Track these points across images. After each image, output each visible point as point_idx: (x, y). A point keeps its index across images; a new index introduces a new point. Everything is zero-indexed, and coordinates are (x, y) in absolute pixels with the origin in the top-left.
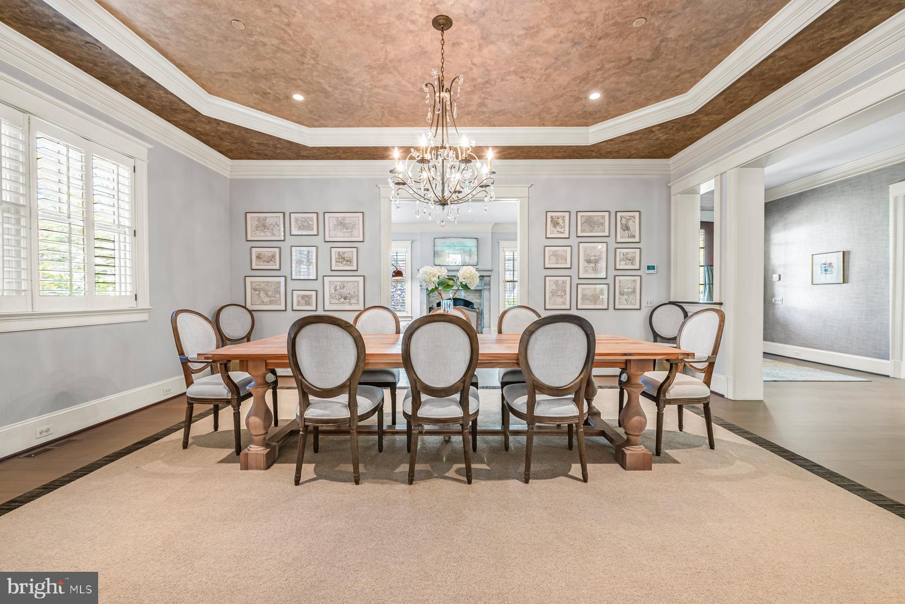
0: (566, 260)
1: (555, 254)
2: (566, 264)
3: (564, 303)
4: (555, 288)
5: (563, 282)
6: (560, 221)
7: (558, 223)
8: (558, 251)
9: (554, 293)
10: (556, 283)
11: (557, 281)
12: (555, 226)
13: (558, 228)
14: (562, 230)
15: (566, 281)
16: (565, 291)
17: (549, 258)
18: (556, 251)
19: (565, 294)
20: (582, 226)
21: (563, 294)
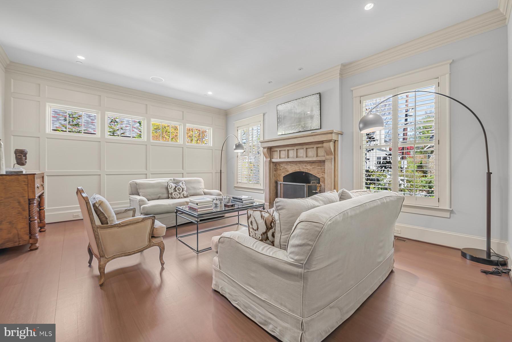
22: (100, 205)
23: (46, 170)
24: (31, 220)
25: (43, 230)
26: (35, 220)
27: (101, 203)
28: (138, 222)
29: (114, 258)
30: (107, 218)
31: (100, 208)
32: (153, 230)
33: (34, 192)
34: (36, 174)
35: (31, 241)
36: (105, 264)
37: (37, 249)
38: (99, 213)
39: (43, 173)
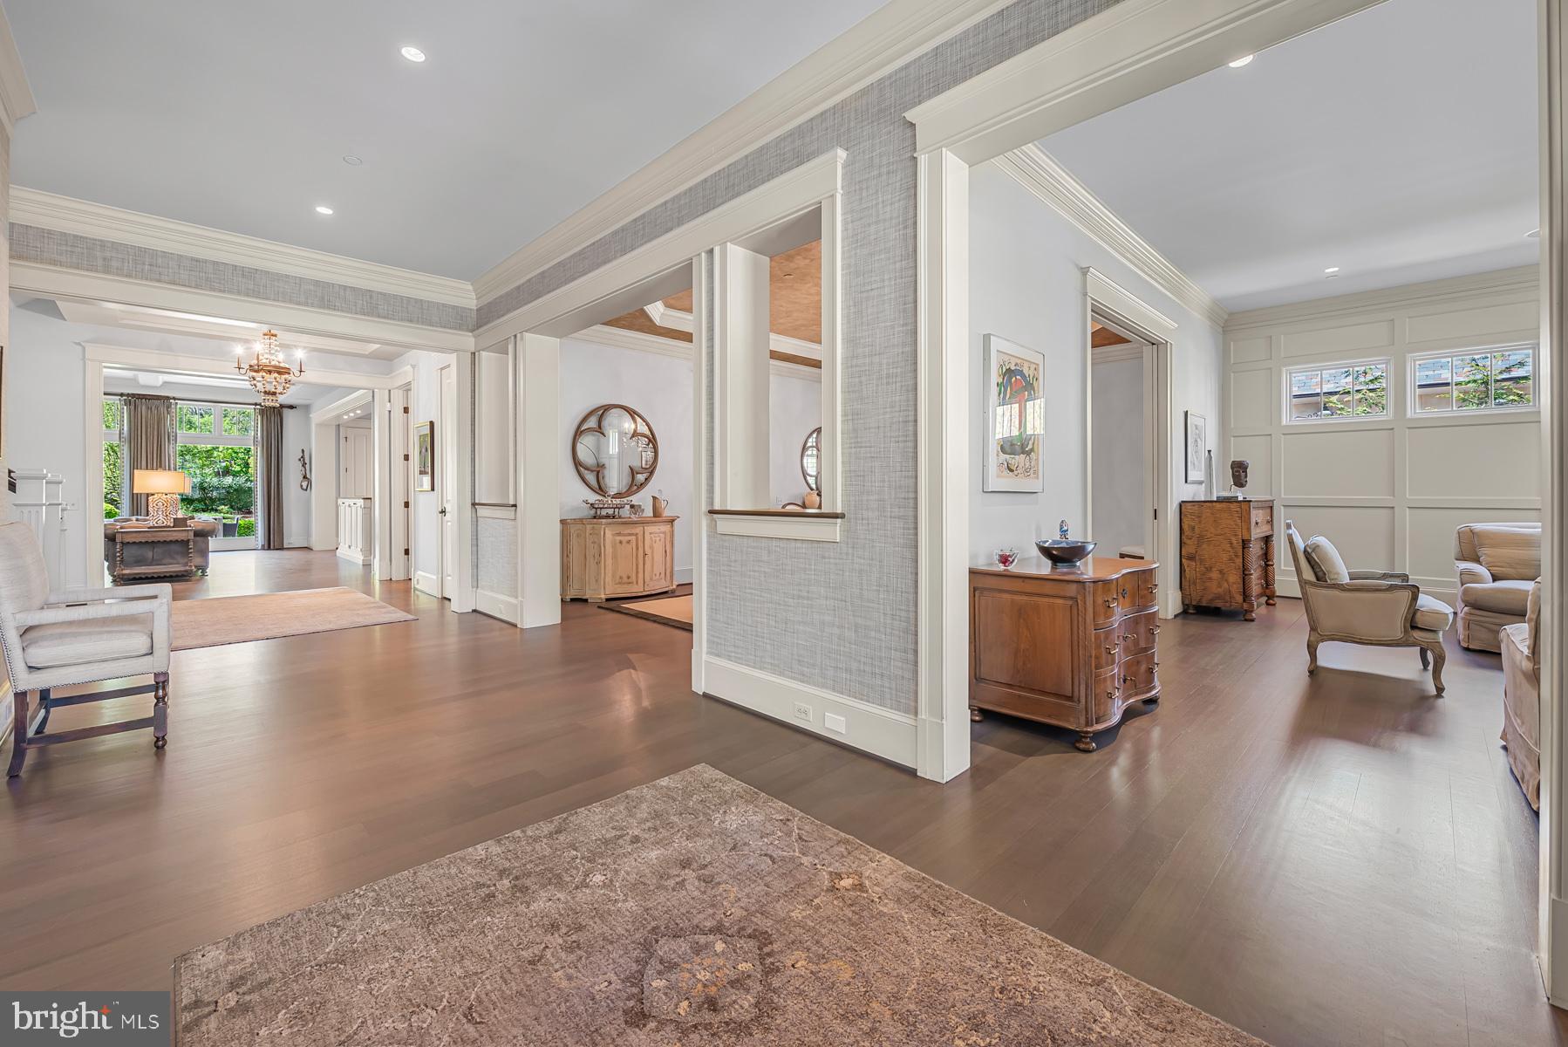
22: (1313, 550)
23: (1282, 496)
24: (1247, 572)
25: (1271, 602)
26: (1252, 574)
27: (1316, 547)
28: (1380, 590)
29: (1333, 640)
30: (1325, 574)
31: (1314, 555)
32: (1414, 614)
33: (1249, 529)
34: (1251, 501)
35: (1245, 606)
36: (1318, 643)
37: (1252, 620)
38: (1313, 563)
39: (1272, 501)
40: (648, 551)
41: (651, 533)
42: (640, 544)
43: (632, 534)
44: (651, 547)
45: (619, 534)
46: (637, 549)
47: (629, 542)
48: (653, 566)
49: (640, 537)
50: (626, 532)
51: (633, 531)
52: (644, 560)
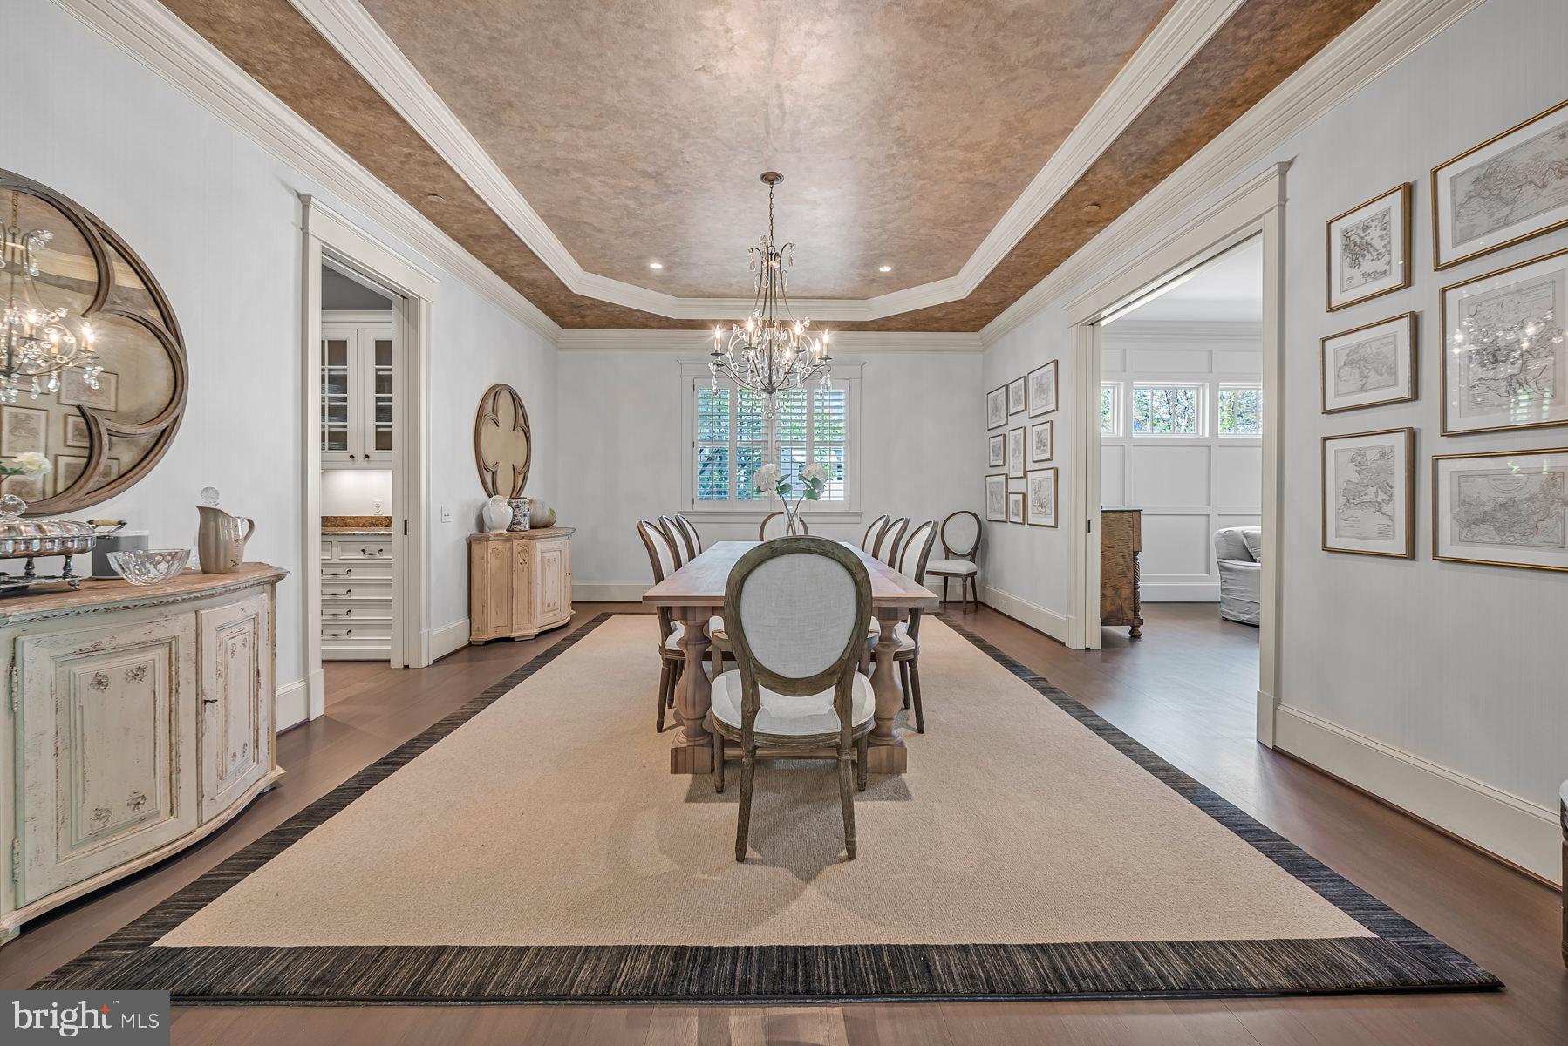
0: (1393, 370)
1: (1357, 360)
2: (1396, 384)
3: (1386, 534)
4: (1355, 478)
5: (1383, 456)
6: (1374, 236)
7: (1365, 247)
8: (1364, 344)
9: (1352, 497)
10: (1359, 458)
11: (1362, 452)
12: (1355, 263)
13: (1368, 265)
14: (1380, 266)
15: (1392, 448)
16: (1388, 488)
17: (1338, 377)
18: (1356, 349)
19: (1390, 500)
20: (1456, 217)
21: (1382, 497)
40: (211, 687)
41: (220, 629)
42: (186, 670)
43: (151, 644)
44: (222, 673)
45: (95, 651)
46: (173, 690)
47: (136, 674)
48: (226, 733)
49: (185, 649)
50: (125, 639)
51: (159, 633)
52: (199, 723)
